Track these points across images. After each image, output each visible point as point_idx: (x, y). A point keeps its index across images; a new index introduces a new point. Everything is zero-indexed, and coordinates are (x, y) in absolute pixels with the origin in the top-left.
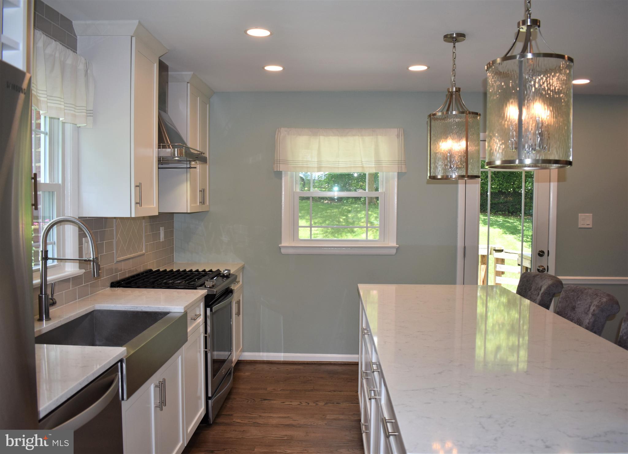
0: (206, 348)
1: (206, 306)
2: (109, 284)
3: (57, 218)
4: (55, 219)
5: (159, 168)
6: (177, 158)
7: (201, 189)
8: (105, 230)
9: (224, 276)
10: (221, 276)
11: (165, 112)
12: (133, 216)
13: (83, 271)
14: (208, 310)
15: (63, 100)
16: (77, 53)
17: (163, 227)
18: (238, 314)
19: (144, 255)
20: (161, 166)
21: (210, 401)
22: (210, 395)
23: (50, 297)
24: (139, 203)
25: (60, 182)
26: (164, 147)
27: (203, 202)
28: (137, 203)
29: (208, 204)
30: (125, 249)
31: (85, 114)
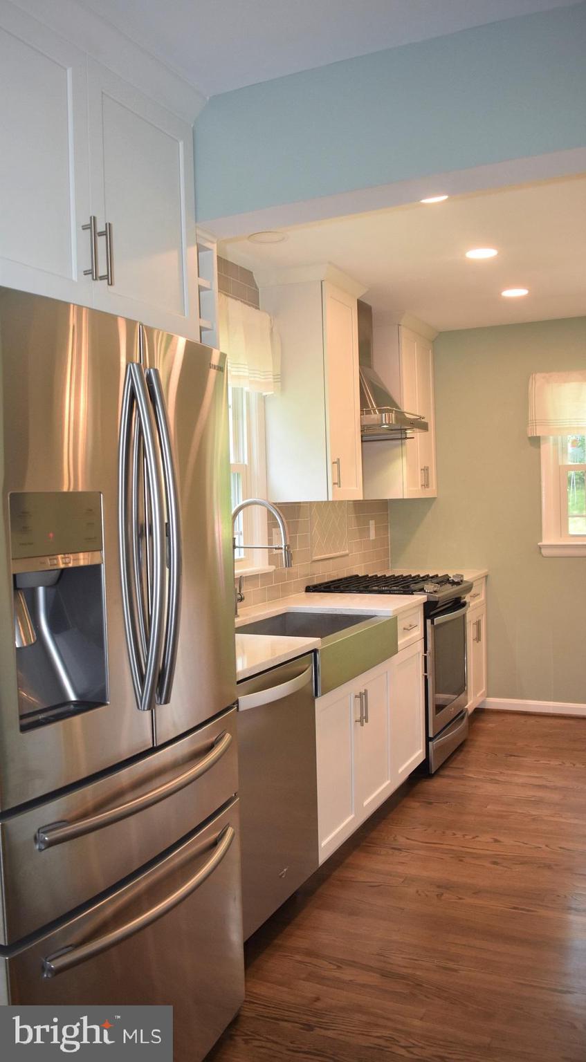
0: (426, 672)
1: (426, 617)
2: (304, 589)
3: (243, 500)
4: (242, 503)
5: (362, 441)
6: (385, 426)
7: (423, 468)
8: (298, 521)
9: (453, 583)
10: (450, 583)
11: (370, 367)
12: (330, 499)
13: (273, 567)
14: (429, 621)
15: (247, 367)
16: (259, 309)
17: (374, 521)
18: (478, 639)
19: (347, 555)
20: (365, 438)
21: (430, 743)
22: (431, 735)
23: (238, 592)
24: (337, 484)
25: (246, 462)
26: (368, 412)
27: (426, 485)
28: (334, 484)
29: (434, 488)
30: (323, 545)
31: (272, 380)
